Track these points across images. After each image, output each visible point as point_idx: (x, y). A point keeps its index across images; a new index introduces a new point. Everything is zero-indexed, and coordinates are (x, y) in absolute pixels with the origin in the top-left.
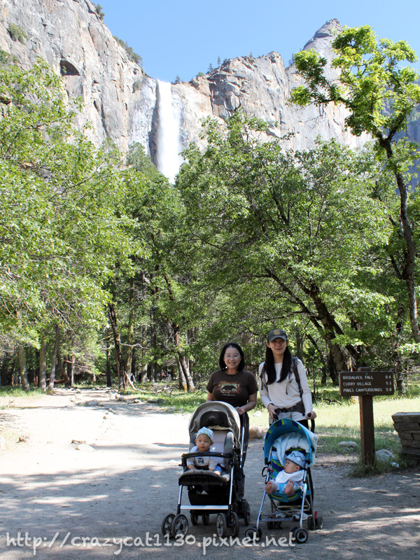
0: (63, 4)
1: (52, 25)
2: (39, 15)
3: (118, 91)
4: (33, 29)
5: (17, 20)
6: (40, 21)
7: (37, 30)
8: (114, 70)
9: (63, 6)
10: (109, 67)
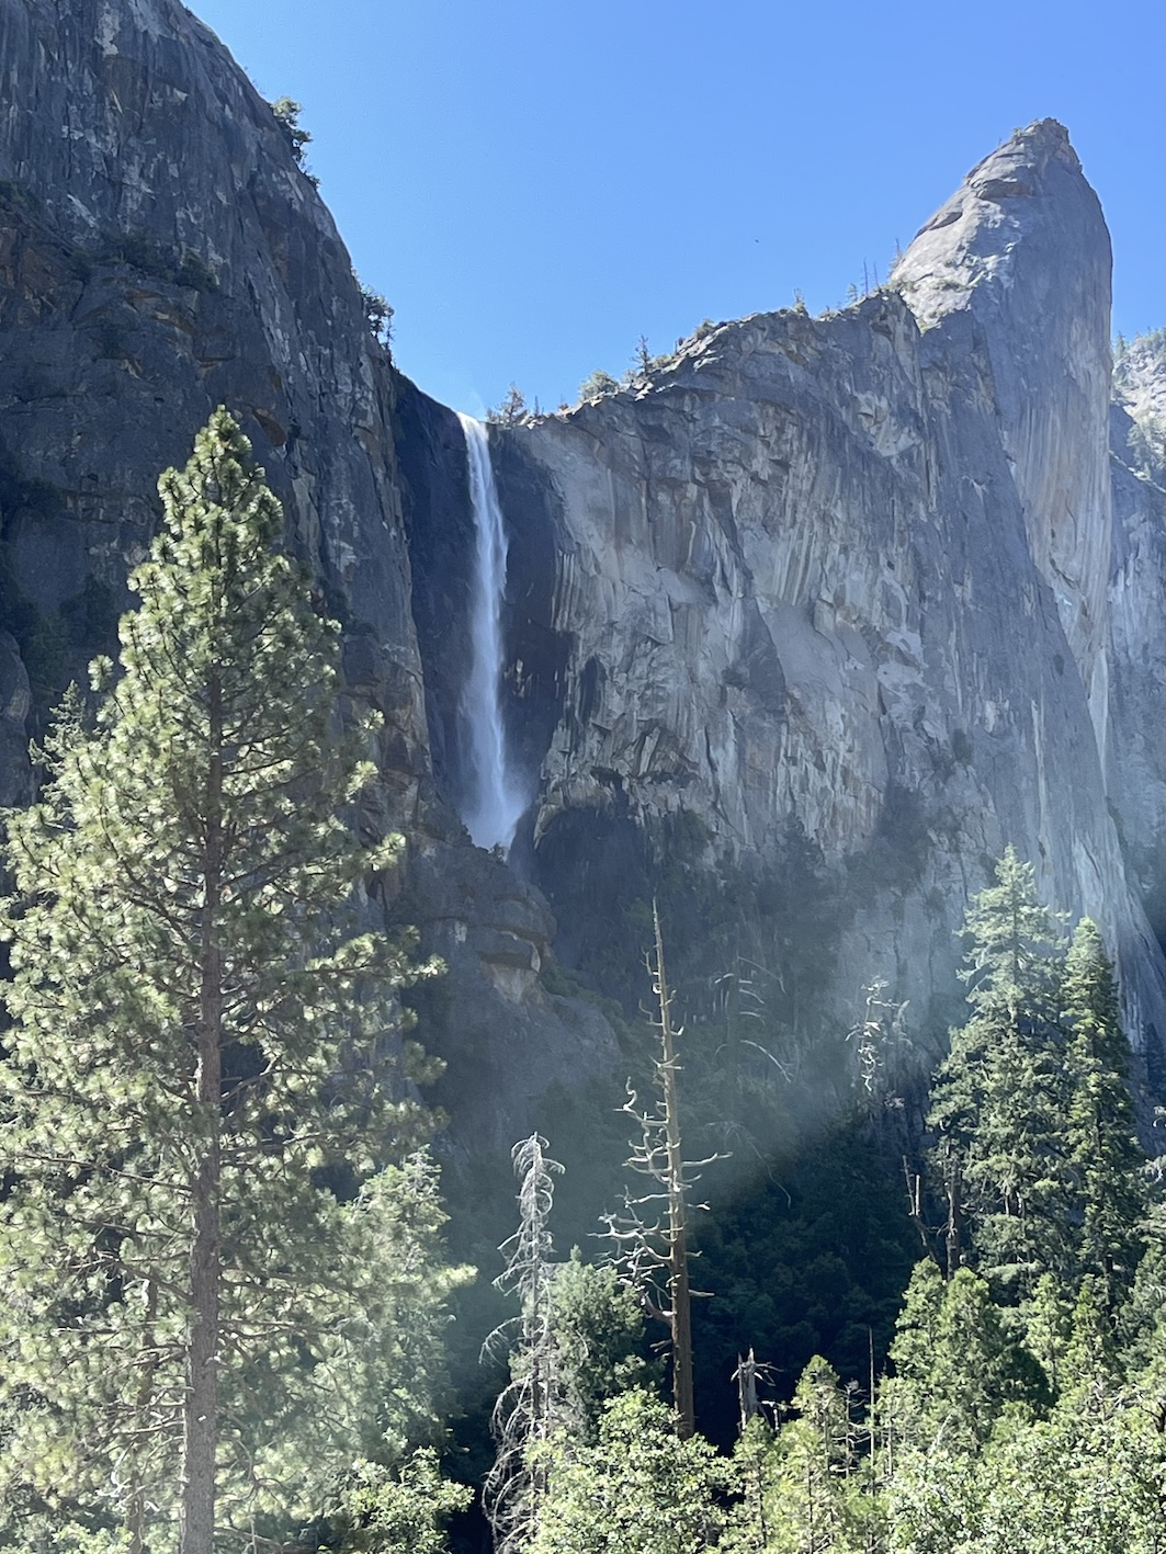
0: (182, 95)
1: (145, 188)
2: (93, 140)
3: (380, 476)
4: (75, 201)
5: (17, 158)
6: (101, 167)
7: (90, 206)
8: (362, 383)
9: (185, 104)
10: (343, 368)
